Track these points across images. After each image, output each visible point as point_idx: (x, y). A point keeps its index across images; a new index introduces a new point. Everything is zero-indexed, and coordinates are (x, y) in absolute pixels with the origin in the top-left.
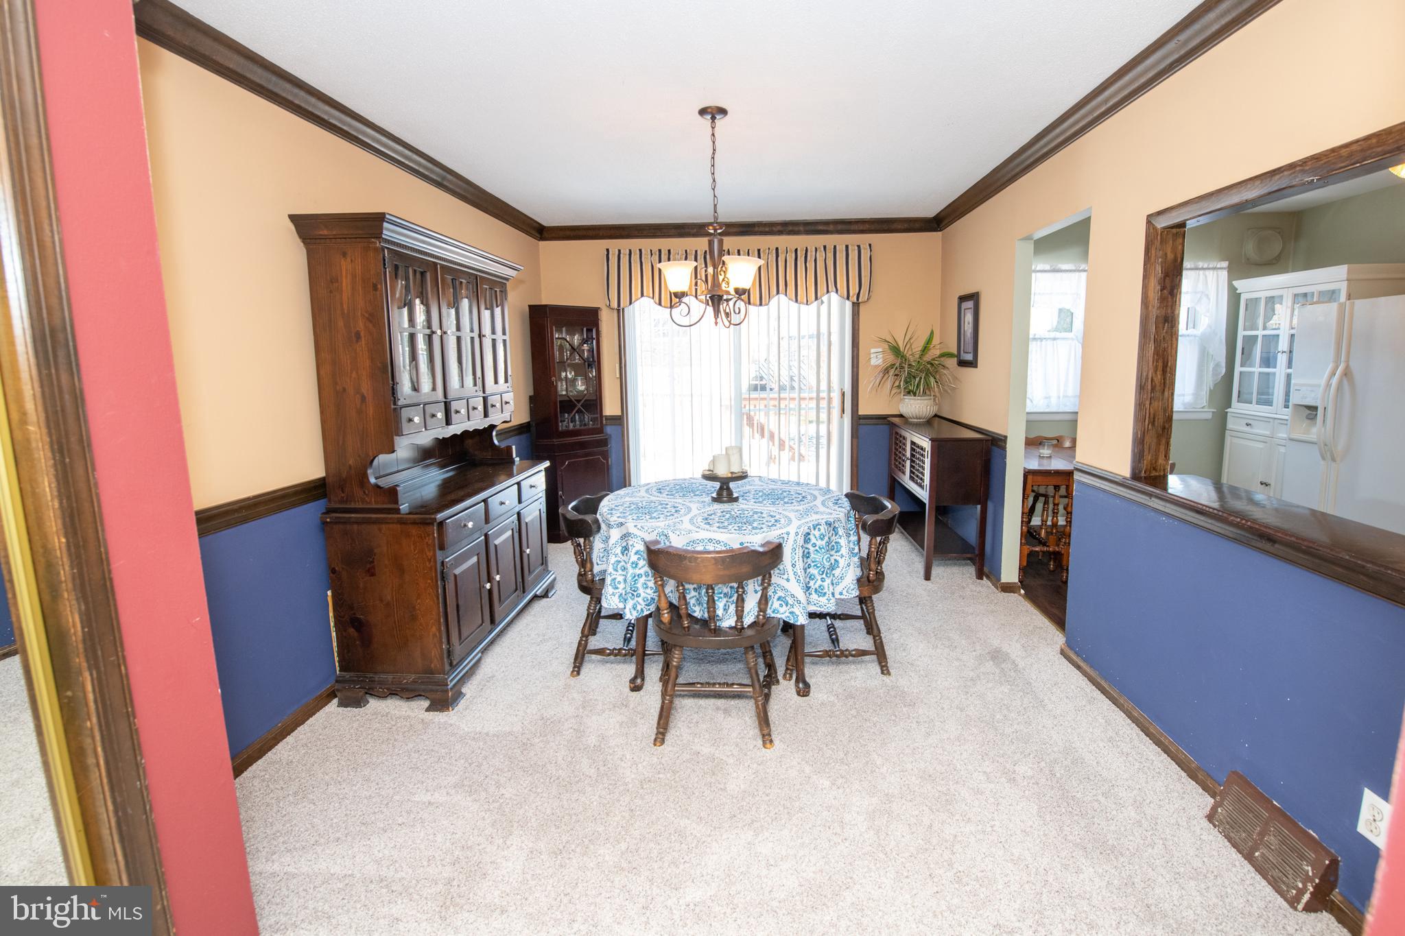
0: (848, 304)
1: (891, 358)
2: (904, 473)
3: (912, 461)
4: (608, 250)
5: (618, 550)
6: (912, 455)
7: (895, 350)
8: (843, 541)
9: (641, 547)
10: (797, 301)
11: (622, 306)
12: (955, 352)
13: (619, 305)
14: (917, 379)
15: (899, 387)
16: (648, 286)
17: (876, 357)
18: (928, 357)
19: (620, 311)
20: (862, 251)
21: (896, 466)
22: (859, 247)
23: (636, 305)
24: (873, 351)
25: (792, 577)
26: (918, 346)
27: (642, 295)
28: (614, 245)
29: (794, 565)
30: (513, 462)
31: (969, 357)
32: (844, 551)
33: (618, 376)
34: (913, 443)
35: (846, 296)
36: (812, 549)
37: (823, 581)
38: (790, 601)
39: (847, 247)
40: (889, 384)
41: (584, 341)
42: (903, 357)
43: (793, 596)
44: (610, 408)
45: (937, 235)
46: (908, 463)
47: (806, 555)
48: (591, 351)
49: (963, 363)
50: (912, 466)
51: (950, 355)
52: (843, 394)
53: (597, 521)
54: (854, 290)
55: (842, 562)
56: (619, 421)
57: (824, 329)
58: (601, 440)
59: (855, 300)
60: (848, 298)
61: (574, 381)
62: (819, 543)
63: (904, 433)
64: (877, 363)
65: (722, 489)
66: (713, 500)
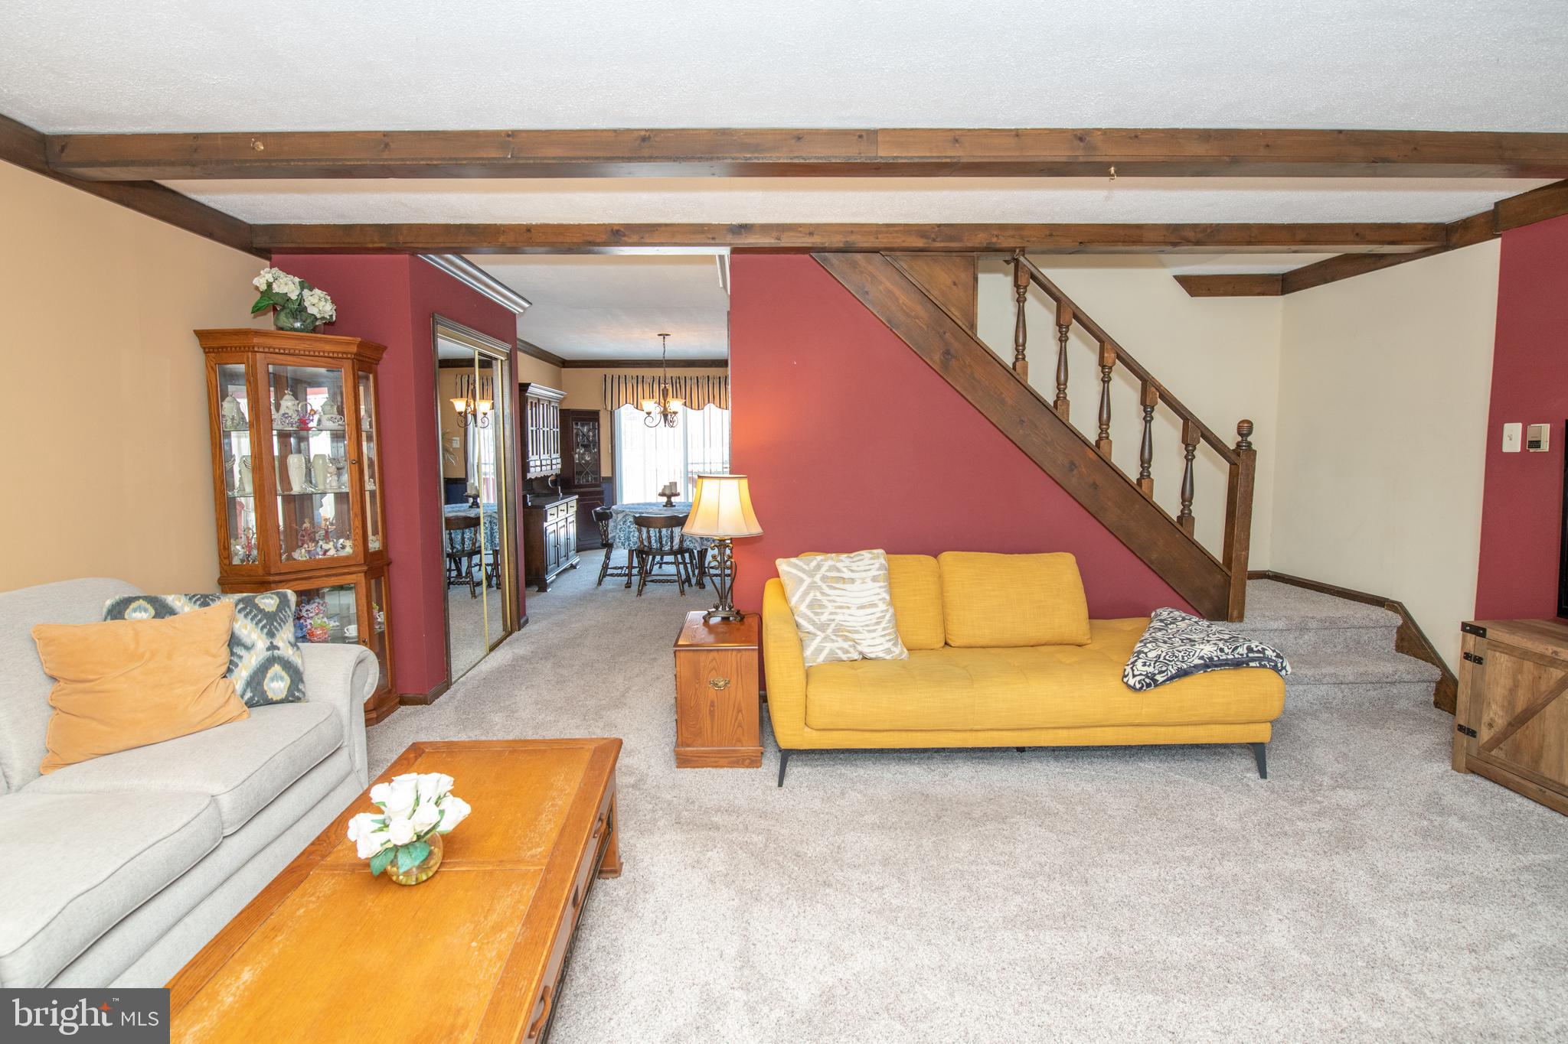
4: (605, 376)
5: (621, 523)
9: (632, 519)
11: (614, 408)
13: (612, 409)
16: (630, 399)
19: (612, 413)
23: (622, 408)
27: (626, 403)
28: (609, 371)
30: (559, 495)
33: (610, 451)
38: (694, 541)
41: (589, 431)
44: (605, 472)
48: (594, 436)
53: (611, 513)
56: (611, 480)
58: (599, 491)
61: (583, 454)
65: (668, 501)
66: (664, 506)
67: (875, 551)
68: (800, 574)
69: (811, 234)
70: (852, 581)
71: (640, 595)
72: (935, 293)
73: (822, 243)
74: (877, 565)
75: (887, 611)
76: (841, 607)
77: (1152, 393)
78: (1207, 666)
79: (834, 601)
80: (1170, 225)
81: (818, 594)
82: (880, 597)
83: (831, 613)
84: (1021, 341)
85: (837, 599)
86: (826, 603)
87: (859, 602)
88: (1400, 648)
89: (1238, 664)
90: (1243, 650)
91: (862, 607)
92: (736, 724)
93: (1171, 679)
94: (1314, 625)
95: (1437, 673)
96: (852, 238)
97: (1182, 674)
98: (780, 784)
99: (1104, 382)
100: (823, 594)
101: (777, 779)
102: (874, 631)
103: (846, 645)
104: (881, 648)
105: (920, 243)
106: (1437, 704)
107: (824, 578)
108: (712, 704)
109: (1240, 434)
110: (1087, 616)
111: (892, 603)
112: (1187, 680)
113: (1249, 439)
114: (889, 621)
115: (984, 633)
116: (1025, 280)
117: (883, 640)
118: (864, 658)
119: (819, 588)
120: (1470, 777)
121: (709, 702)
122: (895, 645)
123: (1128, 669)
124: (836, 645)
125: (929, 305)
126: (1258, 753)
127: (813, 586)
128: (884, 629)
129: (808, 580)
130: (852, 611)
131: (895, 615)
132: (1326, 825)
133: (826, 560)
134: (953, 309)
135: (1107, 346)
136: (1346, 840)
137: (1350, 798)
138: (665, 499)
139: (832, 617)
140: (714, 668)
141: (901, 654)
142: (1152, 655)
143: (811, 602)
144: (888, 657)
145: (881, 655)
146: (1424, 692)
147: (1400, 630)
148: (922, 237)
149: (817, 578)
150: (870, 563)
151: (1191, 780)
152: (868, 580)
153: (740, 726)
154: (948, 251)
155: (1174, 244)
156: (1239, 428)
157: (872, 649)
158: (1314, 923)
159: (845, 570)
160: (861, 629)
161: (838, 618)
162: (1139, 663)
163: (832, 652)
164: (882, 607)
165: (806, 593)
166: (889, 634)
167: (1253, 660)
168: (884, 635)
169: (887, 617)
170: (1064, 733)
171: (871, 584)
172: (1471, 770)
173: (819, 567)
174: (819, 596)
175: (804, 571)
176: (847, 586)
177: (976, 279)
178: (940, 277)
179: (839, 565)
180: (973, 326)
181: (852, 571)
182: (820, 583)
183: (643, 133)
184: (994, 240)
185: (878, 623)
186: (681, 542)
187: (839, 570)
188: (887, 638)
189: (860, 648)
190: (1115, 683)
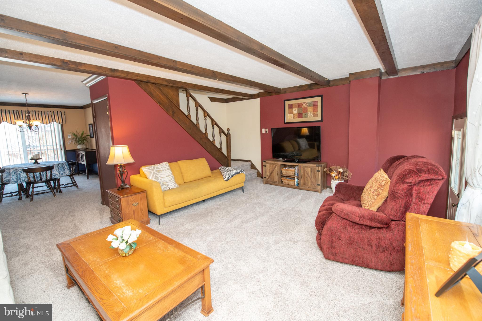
0: (60, 125)
1: (74, 136)
2: (80, 161)
3: (82, 157)
6: (81, 156)
7: (75, 135)
8: (65, 166)
10: (43, 123)
12: (89, 135)
14: (81, 141)
15: (76, 143)
17: (69, 137)
18: (83, 136)
20: (62, 113)
21: (78, 160)
22: (61, 112)
24: (68, 135)
25: (56, 171)
26: (80, 134)
29: (56, 169)
31: (92, 136)
32: (66, 168)
34: (81, 154)
35: (58, 122)
36: (59, 167)
37: (62, 172)
39: (57, 112)
40: (74, 142)
42: (77, 136)
43: (57, 174)
45: (83, 110)
46: (81, 158)
47: (58, 168)
49: (91, 137)
50: (82, 159)
51: (89, 136)
52: (61, 145)
54: (61, 121)
55: (66, 170)
57: (53, 129)
59: (61, 123)
60: (59, 123)
62: (61, 166)
63: (79, 152)
64: (70, 138)
65: (35, 162)
66: (33, 164)
67: (165, 162)
68: (150, 171)
69: (137, 76)
70: (163, 170)
71: (32, 201)
72: (170, 96)
73: (141, 79)
74: (167, 166)
75: (173, 176)
76: (162, 177)
77: (214, 123)
78: (235, 174)
79: (160, 176)
80: (215, 88)
81: (156, 175)
82: (170, 173)
83: (160, 179)
84: (189, 110)
85: (161, 175)
86: (159, 177)
87: (166, 175)
88: (251, 168)
89: (239, 173)
90: (239, 170)
91: (167, 176)
92: (142, 214)
93: (231, 178)
94: (241, 166)
95: (257, 171)
96: (149, 79)
97: (232, 176)
98: (159, 225)
99: (205, 120)
100: (157, 175)
101: (158, 223)
102: (171, 182)
103: (166, 186)
104: (173, 185)
105: (166, 84)
106: (257, 176)
107: (156, 171)
108: (134, 211)
109: (228, 131)
110: (210, 170)
111: (173, 174)
112: (233, 177)
113: (229, 132)
114: (174, 179)
115: (192, 178)
116: (189, 95)
117: (173, 183)
118: (170, 189)
119: (156, 173)
120: (266, 185)
121: (133, 210)
122: (176, 184)
123: (224, 177)
124: (164, 187)
125: (168, 100)
126: (242, 188)
127: (154, 173)
128: (173, 181)
129: (153, 172)
130: (165, 178)
131: (174, 177)
132: (255, 195)
133: (155, 166)
134: (174, 101)
135: (205, 112)
136: (258, 197)
137: (256, 191)
138: (34, 161)
139: (161, 180)
140: (134, 200)
141: (177, 186)
142: (227, 174)
143: (155, 177)
144: (175, 187)
145: (174, 187)
146: (255, 175)
147: (251, 165)
148: (167, 82)
149: (155, 171)
150: (165, 165)
151: (235, 196)
152: (167, 170)
153: (143, 214)
154: (172, 87)
155: (216, 92)
156: (227, 130)
157: (172, 186)
158: (262, 207)
159: (160, 168)
160: (168, 182)
161: (162, 180)
162: (226, 176)
163: (164, 189)
164: (171, 176)
165: (153, 176)
166: (174, 182)
167: (240, 172)
168: (173, 182)
169: (173, 178)
170: (215, 193)
171: (168, 171)
172: (266, 184)
173: (154, 168)
174: (157, 176)
175: (151, 170)
176: (162, 172)
177: (178, 94)
178: (170, 93)
179: (159, 167)
180: (179, 105)
181: (162, 168)
182: (156, 172)
183: (116, 45)
184: (183, 86)
185: (171, 180)
186: (51, 176)
187: (159, 168)
188: (174, 183)
189: (169, 187)
190: (223, 181)
